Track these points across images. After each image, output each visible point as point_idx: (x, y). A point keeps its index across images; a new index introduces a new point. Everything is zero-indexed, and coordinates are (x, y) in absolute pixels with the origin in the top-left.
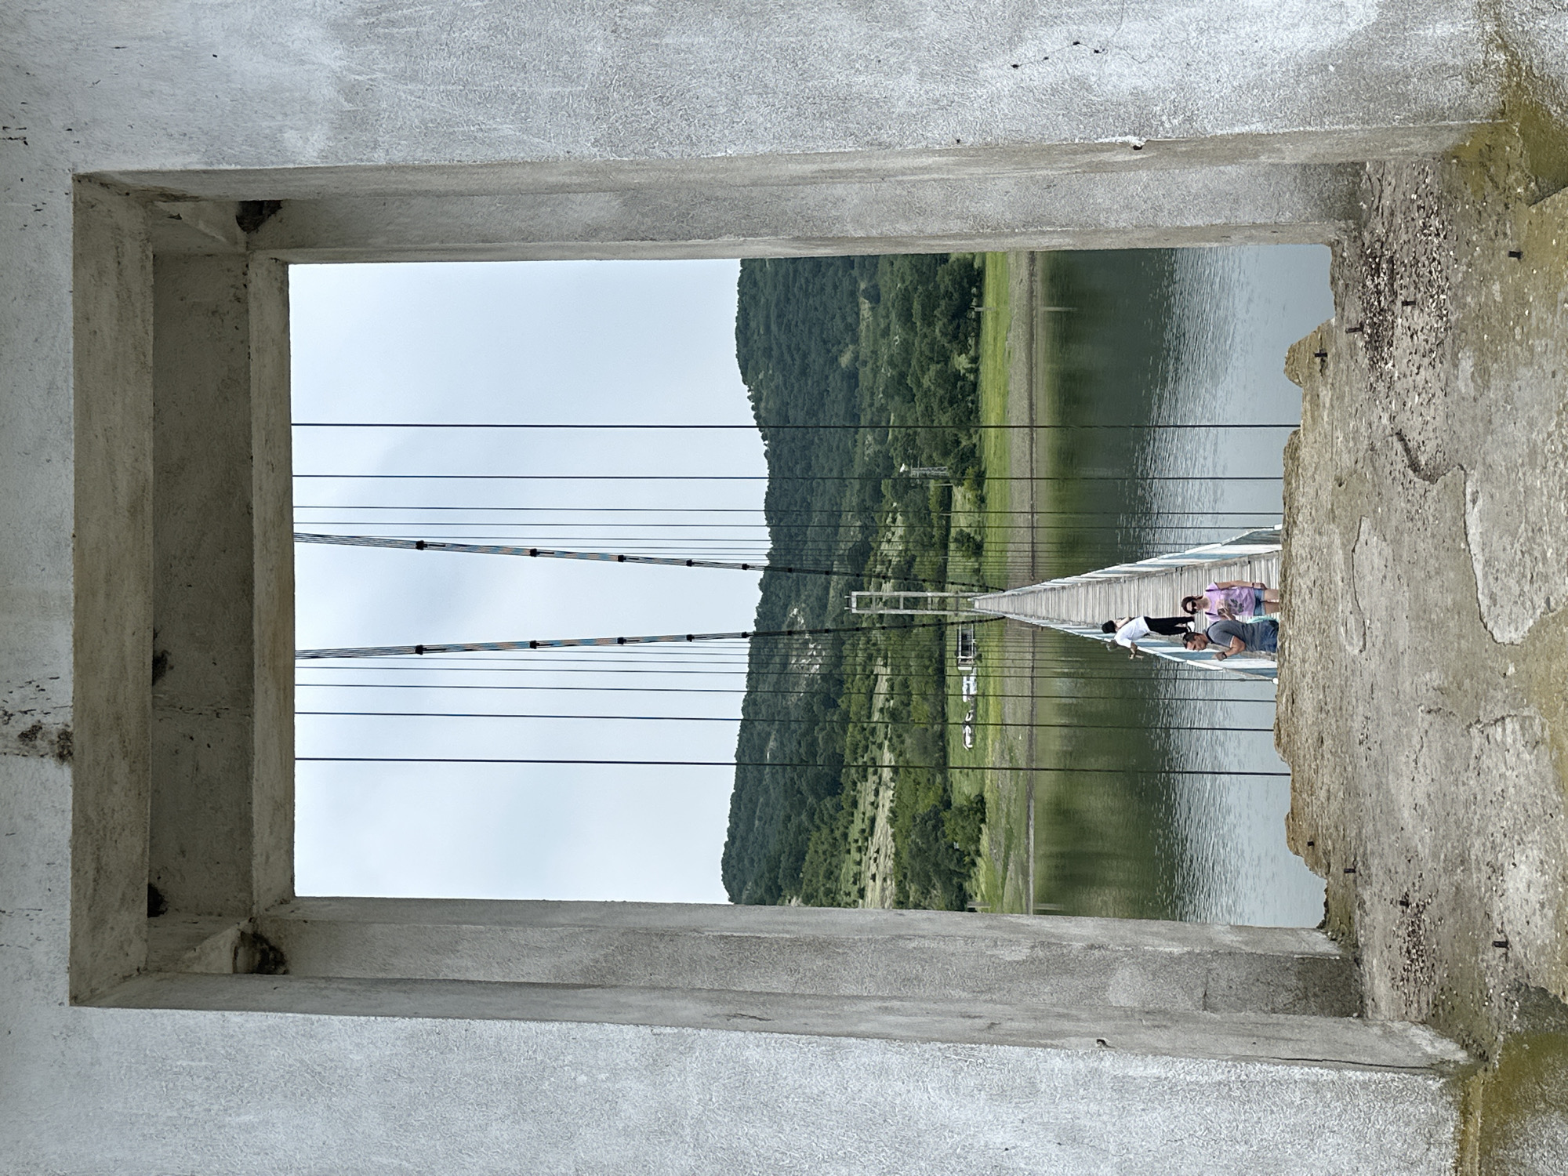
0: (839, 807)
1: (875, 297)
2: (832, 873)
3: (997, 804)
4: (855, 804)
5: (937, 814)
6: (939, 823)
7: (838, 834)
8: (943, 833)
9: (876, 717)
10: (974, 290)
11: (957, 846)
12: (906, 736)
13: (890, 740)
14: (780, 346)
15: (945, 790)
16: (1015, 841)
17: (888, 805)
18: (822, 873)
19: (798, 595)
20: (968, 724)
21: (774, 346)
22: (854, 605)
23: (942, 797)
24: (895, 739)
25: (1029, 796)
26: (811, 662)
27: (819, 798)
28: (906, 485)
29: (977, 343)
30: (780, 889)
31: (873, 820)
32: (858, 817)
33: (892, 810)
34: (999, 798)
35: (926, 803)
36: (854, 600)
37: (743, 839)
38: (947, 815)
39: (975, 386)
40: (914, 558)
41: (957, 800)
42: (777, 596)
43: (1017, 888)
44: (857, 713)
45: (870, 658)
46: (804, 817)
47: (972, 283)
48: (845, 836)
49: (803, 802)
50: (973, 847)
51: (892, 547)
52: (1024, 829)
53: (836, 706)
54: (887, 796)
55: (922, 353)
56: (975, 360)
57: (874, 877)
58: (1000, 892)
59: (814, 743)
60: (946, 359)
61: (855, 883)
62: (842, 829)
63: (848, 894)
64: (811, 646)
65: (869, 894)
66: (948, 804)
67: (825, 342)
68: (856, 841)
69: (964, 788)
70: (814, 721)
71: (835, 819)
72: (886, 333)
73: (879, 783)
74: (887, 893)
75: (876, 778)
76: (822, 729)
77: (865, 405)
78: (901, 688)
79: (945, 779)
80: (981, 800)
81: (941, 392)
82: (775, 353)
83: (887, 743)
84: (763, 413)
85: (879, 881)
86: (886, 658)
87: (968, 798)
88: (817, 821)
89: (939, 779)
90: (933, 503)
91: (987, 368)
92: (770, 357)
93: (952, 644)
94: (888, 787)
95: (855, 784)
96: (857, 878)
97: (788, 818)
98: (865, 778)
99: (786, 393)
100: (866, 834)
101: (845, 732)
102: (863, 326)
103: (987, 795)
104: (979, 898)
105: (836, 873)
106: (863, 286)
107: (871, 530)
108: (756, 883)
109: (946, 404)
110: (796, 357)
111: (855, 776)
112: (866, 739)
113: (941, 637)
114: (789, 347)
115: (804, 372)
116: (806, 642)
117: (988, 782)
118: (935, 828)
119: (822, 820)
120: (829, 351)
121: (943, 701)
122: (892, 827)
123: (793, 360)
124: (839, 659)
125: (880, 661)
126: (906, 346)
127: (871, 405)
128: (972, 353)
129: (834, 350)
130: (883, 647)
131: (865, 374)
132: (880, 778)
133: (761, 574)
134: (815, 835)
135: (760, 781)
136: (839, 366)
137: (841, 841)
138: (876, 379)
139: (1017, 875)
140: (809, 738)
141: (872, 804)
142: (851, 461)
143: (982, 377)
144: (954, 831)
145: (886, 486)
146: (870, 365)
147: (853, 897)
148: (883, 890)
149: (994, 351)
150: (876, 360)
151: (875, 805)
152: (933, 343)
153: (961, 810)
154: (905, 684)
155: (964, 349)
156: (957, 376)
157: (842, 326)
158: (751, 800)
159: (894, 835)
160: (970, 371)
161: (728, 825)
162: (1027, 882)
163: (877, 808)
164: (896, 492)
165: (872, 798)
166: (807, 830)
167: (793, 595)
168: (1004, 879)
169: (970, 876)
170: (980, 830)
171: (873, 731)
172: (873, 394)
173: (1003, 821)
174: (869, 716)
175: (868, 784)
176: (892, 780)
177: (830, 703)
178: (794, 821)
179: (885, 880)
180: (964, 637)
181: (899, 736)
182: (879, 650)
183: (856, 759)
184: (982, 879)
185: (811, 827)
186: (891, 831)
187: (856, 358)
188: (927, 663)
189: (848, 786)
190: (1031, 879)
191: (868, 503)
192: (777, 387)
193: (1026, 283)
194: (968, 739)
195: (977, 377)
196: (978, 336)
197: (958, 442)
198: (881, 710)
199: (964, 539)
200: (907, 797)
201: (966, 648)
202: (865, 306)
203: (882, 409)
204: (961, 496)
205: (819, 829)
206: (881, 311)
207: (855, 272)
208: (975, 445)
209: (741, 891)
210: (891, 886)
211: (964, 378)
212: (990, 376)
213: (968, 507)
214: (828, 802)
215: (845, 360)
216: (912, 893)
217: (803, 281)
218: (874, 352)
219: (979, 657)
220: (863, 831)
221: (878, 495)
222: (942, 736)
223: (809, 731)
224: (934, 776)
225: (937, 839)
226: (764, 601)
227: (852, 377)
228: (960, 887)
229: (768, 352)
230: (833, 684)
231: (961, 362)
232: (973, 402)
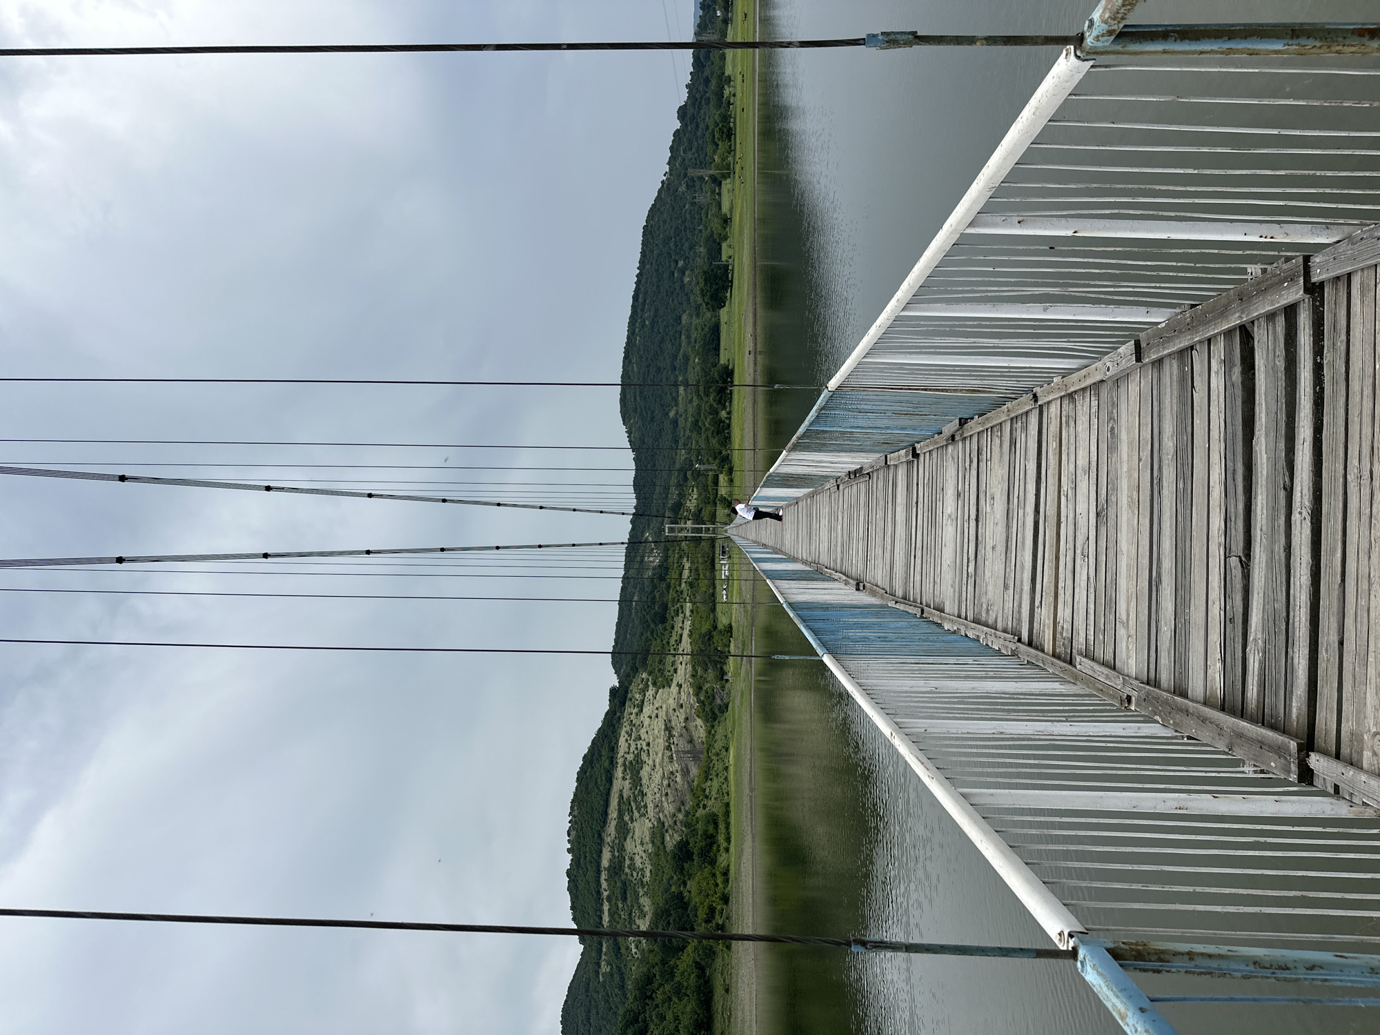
0: (665, 629)
1: (686, 384)
2: (662, 661)
3: (738, 629)
4: (673, 627)
5: (710, 633)
6: (711, 637)
7: (665, 642)
8: (713, 642)
9: (683, 585)
10: (729, 379)
11: (719, 648)
12: (697, 595)
13: (690, 597)
14: (641, 407)
15: (714, 621)
16: (746, 647)
17: (688, 628)
18: (657, 661)
19: (649, 527)
20: (725, 589)
21: (638, 408)
22: (667, 531)
23: (713, 625)
24: (692, 596)
25: (752, 625)
26: (654, 559)
27: (656, 625)
28: (698, 473)
29: (730, 405)
30: (637, 669)
31: (681, 635)
32: (674, 634)
33: (690, 631)
34: (739, 625)
35: (706, 627)
36: (667, 529)
37: (622, 644)
38: (714, 633)
39: (729, 426)
40: (702, 509)
41: (720, 627)
42: (639, 527)
43: (747, 671)
44: (674, 584)
45: (681, 557)
46: (649, 634)
47: (727, 377)
48: (668, 643)
49: (649, 626)
50: (727, 649)
51: (692, 504)
52: (750, 641)
53: (665, 580)
54: (688, 623)
55: (705, 410)
56: (729, 413)
57: (681, 663)
58: (739, 671)
59: (654, 598)
60: (718, 413)
61: (672, 666)
62: (667, 640)
63: (669, 671)
64: (655, 551)
65: (679, 671)
66: (715, 628)
67: (662, 406)
68: (673, 645)
69: (723, 621)
70: (655, 587)
71: (664, 635)
72: (691, 401)
73: (684, 618)
74: (688, 671)
75: (683, 615)
76: (659, 591)
77: (681, 436)
78: (695, 570)
79: (715, 616)
80: (730, 626)
81: (713, 428)
82: (639, 410)
83: (688, 598)
84: (633, 439)
85: (684, 665)
86: (688, 557)
87: (724, 626)
88: (655, 636)
89: (712, 616)
90: (710, 482)
91: (735, 416)
92: (636, 412)
93: (718, 550)
94: (688, 620)
95: (673, 618)
96: (673, 663)
97: (642, 634)
98: (678, 615)
99: (644, 429)
100: (678, 642)
101: (669, 593)
102: (680, 398)
103: (733, 624)
104: (730, 674)
105: (664, 660)
106: (680, 379)
107: (682, 495)
108: (627, 666)
109: (715, 434)
110: (649, 413)
111: (673, 614)
112: (679, 596)
113: (713, 547)
114: (645, 407)
115: (652, 420)
116: (653, 549)
117: (733, 618)
118: (709, 639)
119: (657, 636)
120: (664, 410)
121: (714, 579)
122: (690, 638)
123: (647, 414)
124: (666, 558)
125: (685, 559)
126: (699, 407)
127: (684, 436)
128: (728, 410)
129: (667, 410)
130: (687, 552)
131: (681, 421)
132: (685, 615)
133: (631, 517)
134: (654, 642)
135: (630, 616)
136: (669, 417)
137: (666, 646)
138: (685, 424)
139: (747, 663)
140: (652, 595)
141: (681, 627)
142: (674, 462)
143: (732, 421)
144: (718, 642)
145: (689, 473)
146: (683, 417)
147: (671, 673)
148: (686, 669)
149: (738, 409)
150: (687, 414)
151: (682, 628)
152: (711, 406)
153: (721, 632)
154: (697, 570)
155: (724, 408)
156: (721, 421)
157: (670, 398)
158: (625, 625)
159: (691, 643)
160: (727, 418)
161: (615, 637)
162: (751, 667)
163: (683, 629)
164: (694, 477)
165: (681, 625)
166: (650, 640)
167: (647, 527)
168: (741, 665)
169: (726, 663)
170: (730, 641)
171: (682, 592)
172: (685, 430)
173: (741, 637)
174: (680, 585)
175: (680, 617)
176: (690, 616)
177: (662, 579)
178: (645, 636)
179: (686, 664)
180: (723, 547)
181: (694, 595)
182: (685, 553)
183: (673, 606)
184: (731, 665)
185: (652, 639)
186: (689, 641)
187: (677, 413)
188: (706, 560)
189: (670, 619)
190: (753, 665)
191: (681, 483)
192: (639, 427)
193: (752, 375)
194: (725, 597)
195: (730, 421)
196: (731, 402)
197: (721, 453)
198: (686, 582)
199: (724, 500)
200: (697, 625)
201: (724, 553)
202: (681, 389)
203: (689, 438)
204: (722, 478)
205: (656, 639)
206: (689, 390)
207: (677, 372)
208: (729, 454)
209: (620, 669)
210: (689, 667)
211: (724, 422)
212: (736, 421)
213: (725, 484)
214: (660, 626)
215: (672, 414)
216: (699, 671)
217: (652, 376)
218: (686, 411)
219: (730, 557)
220: (677, 641)
221: (686, 479)
222: (713, 595)
223: (652, 592)
224: (709, 614)
225: (710, 645)
226: (633, 529)
227: (675, 422)
228: (722, 668)
229: (635, 410)
230: (664, 569)
231: (723, 414)
232: (728, 433)
